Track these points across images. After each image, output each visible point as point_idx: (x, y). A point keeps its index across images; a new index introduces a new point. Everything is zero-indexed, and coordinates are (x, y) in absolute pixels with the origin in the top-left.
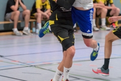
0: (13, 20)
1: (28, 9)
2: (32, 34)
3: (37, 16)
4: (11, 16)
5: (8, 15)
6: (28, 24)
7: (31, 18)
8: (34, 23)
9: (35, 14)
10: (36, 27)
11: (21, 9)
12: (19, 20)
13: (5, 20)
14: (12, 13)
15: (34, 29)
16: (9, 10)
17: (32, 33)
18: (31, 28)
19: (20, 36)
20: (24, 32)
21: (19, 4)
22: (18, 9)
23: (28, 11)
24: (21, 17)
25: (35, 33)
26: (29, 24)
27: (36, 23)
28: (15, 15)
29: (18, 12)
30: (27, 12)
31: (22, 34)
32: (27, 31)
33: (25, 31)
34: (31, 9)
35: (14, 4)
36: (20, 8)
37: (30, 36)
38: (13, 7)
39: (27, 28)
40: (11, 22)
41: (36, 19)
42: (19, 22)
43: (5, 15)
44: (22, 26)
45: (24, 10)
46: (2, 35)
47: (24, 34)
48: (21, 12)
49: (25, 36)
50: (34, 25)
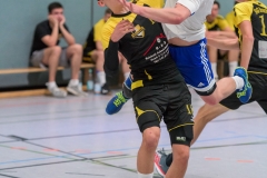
0: (47, 66)
1: (77, 42)
2: (87, 94)
3: (97, 57)
4: (43, 56)
5: (37, 54)
6: (77, 74)
7: (84, 62)
8: (90, 71)
9: (93, 53)
10: (95, 79)
11: (63, 43)
12: (59, 65)
13: (31, 65)
14: (46, 51)
15: (90, 84)
16: (38, 44)
17: (86, 91)
18: (84, 81)
19: (61, 97)
20: (69, 89)
21: (60, 32)
22: (58, 43)
23: (78, 48)
24: (64, 58)
25: (93, 91)
26: (80, 72)
27: (95, 72)
28: (50, 54)
29: (58, 49)
30: (75, 49)
31: (65, 94)
32: (75, 88)
33: (72, 87)
34: (85, 42)
35: (50, 31)
36: (62, 40)
37: (82, 97)
38: (47, 38)
39: (75, 82)
40: (43, 69)
41: (94, 62)
42: (60, 68)
43: (31, 54)
44: (65, 77)
45: (70, 44)
46: (26, 96)
47: (70, 94)
48: (63, 49)
49: (72, 99)
50: (90, 75)
